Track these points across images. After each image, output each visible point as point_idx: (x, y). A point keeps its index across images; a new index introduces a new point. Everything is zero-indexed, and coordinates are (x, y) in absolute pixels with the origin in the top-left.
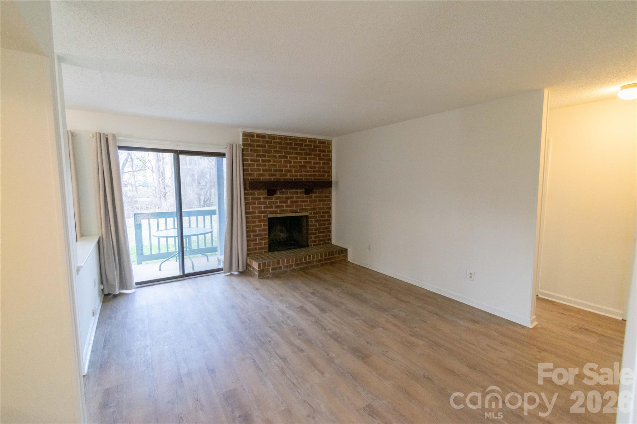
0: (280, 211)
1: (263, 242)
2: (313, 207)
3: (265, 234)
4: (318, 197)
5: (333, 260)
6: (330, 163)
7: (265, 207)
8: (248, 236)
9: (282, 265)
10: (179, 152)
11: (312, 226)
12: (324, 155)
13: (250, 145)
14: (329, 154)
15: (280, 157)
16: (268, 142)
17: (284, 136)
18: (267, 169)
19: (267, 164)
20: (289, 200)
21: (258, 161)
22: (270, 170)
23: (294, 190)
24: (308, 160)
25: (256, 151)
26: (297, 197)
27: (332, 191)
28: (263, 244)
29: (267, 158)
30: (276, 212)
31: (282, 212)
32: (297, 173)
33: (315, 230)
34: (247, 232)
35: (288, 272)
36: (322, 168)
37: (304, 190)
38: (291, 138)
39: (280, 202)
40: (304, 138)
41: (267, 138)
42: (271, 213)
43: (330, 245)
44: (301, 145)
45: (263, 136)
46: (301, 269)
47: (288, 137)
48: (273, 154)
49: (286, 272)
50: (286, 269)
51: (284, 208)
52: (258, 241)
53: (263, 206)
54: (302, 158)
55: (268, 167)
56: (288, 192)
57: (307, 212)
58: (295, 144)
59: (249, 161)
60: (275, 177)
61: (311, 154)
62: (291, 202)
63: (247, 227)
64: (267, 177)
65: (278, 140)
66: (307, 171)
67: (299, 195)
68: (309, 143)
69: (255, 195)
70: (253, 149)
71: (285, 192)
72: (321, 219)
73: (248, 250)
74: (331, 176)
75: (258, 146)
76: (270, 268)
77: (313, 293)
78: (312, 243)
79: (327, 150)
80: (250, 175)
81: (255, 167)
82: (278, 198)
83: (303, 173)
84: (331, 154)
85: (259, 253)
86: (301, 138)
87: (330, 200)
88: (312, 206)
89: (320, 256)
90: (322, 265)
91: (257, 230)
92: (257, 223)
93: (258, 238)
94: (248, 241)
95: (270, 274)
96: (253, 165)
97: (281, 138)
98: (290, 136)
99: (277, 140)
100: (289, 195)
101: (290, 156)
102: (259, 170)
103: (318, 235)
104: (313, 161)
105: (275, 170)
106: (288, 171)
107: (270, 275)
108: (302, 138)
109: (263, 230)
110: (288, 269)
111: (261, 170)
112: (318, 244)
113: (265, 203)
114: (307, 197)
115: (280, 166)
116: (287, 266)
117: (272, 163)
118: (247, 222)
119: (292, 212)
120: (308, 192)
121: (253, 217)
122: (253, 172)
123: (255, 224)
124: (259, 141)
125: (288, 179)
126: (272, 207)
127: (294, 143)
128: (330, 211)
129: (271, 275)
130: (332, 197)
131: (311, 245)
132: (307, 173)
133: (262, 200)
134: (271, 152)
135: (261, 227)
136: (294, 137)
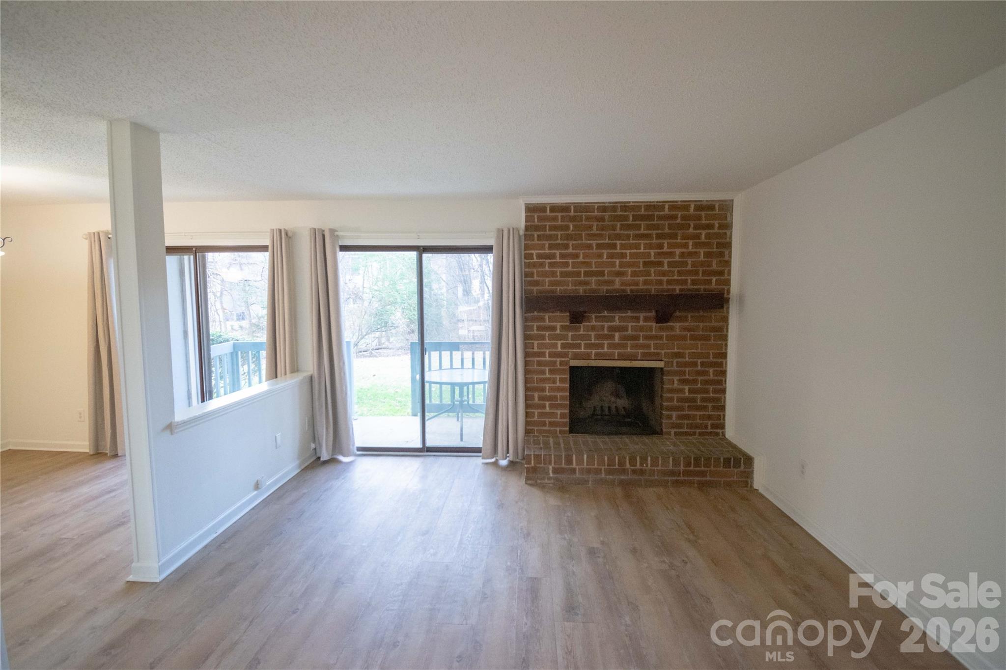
0: (596, 354)
1: (559, 412)
2: (676, 350)
3: (562, 398)
4: (689, 330)
5: (708, 478)
6: (727, 253)
7: (563, 346)
8: (527, 398)
9: (577, 467)
10: (422, 248)
11: (671, 391)
12: (708, 236)
13: (537, 228)
14: (724, 231)
15: (599, 246)
16: (573, 219)
17: (610, 203)
18: (569, 272)
19: (570, 261)
20: (617, 335)
21: (551, 256)
22: (578, 274)
23: (629, 314)
24: (665, 249)
25: (549, 238)
26: (634, 328)
27: (730, 317)
28: (559, 417)
29: (570, 250)
30: (587, 357)
31: (599, 356)
32: (638, 278)
33: (680, 400)
34: (527, 389)
35: (590, 482)
36: (702, 264)
37: (653, 314)
38: (625, 206)
39: (598, 337)
40: (657, 202)
41: (572, 211)
42: (576, 357)
43: (720, 439)
44: (650, 218)
45: (564, 208)
46: (621, 483)
47: (619, 205)
48: (584, 241)
49: (587, 481)
50: (585, 477)
51: (606, 350)
52: (548, 409)
53: (559, 343)
54: (650, 246)
55: (572, 268)
56: (614, 316)
57: (661, 360)
58: (635, 218)
59: (535, 258)
60: (588, 287)
61: (674, 236)
62: (622, 338)
63: (526, 381)
64: (569, 287)
65: (596, 213)
66: (664, 274)
67: (641, 323)
68: (669, 211)
69: (545, 322)
70: (544, 235)
71: (608, 316)
72: (697, 380)
73: (527, 423)
74: (728, 282)
75: (553, 228)
76: (551, 467)
77: (592, 552)
78: (673, 427)
79: (719, 223)
80: (537, 283)
81: (547, 268)
82: (593, 328)
83: (653, 277)
84: (728, 233)
85: (549, 431)
86: (650, 202)
87: (725, 338)
88: (674, 350)
89: (671, 463)
90: (677, 483)
91: (548, 388)
92: (548, 376)
93: (547, 403)
94: (527, 406)
95: (550, 479)
96: (542, 265)
97: (603, 208)
98: (625, 202)
99: (594, 212)
100: (617, 323)
101: (623, 242)
102: (553, 274)
103: (687, 413)
104: (678, 251)
105: (587, 274)
106: (619, 274)
107: (549, 482)
108: (654, 202)
109: (559, 389)
110: (591, 477)
111: (558, 274)
112: (686, 434)
113: (565, 337)
114: (662, 329)
115: (598, 265)
116: (589, 471)
117: (581, 259)
118: (527, 372)
119: (622, 357)
120: (662, 318)
121: (540, 364)
122: (542, 279)
123: (543, 376)
124: (555, 219)
125: (615, 290)
126: (578, 346)
127: (633, 216)
128: (722, 363)
129: (552, 481)
130: (729, 330)
131: (669, 434)
132: (662, 278)
133: (558, 332)
134: (580, 237)
135: (554, 382)
136: (633, 202)
